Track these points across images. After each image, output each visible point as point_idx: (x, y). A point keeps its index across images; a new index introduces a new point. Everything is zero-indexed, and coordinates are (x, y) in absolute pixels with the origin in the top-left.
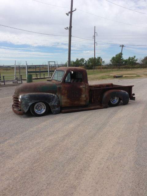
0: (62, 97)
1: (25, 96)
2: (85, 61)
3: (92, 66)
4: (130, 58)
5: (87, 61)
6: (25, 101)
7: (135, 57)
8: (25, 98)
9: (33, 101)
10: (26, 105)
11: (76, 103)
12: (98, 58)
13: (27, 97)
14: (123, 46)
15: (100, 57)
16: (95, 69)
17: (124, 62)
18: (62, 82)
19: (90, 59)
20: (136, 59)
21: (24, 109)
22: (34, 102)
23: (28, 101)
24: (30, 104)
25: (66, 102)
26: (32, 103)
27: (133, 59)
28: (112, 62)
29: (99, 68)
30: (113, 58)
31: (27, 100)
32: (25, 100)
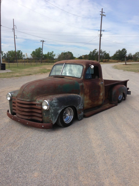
0: (85, 97)
1: (54, 101)
2: (4, 54)
3: (14, 59)
4: (49, 53)
5: (6, 53)
6: (54, 108)
7: (53, 52)
8: (54, 103)
9: (63, 106)
10: (55, 113)
11: (96, 103)
12: (18, 51)
13: (56, 102)
14: (43, 41)
15: (20, 51)
16: (16, 62)
17: (43, 57)
18: (83, 79)
19: (9, 52)
20: (54, 54)
21: (53, 119)
22: (63, 109)
23: (58, 108)
24: (60, 111)
25: (88, 104)
26: (61, 110)
27: (51, 54)
28: (33, 57)
29: (21, 62)
30: (33, 53)
31: (57, 106)
32: (54, 106)
